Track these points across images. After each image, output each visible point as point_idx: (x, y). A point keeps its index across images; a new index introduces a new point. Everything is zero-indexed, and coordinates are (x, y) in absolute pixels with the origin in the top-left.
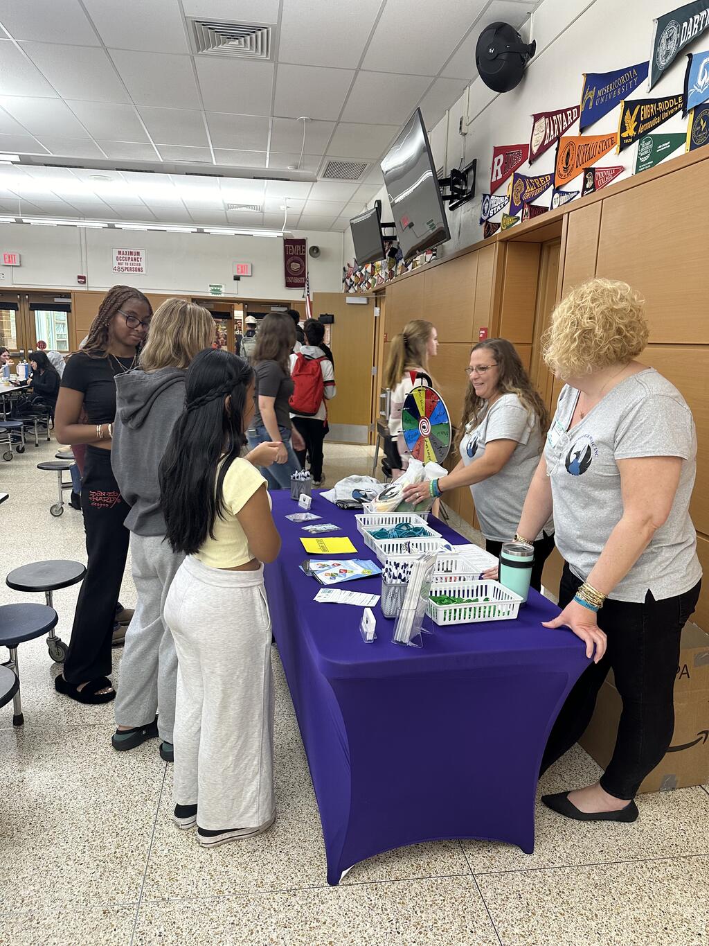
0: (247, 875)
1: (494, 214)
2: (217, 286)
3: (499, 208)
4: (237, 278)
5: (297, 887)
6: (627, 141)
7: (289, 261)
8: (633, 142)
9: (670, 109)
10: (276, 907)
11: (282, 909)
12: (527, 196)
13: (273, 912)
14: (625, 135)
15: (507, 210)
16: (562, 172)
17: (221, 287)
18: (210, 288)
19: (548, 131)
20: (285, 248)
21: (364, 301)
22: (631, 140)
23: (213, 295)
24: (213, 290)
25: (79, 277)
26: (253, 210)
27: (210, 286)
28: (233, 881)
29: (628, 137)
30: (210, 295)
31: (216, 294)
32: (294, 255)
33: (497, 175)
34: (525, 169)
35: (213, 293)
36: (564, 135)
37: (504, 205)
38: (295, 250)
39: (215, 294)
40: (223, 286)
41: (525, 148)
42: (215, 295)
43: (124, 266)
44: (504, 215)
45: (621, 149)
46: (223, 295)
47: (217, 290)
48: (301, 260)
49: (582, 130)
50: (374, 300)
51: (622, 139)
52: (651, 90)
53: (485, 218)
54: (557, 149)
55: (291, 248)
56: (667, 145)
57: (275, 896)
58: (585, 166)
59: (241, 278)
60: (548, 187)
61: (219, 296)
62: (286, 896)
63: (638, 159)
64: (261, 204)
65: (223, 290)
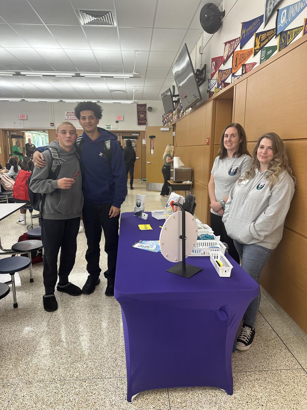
0: (67, 373)
1: (212, 88)
2: (109, 126)
3: (214, 85)
4: (117, 122)
5: (87, 378)
6: (257, 51)
7: (139, 114)
8: (259, 51)
9: (271, 35)
10: (76, 387)
11: (78, 387)
12: (223, 79)
13: (74, 388)
14: (256, 48)
15: (216, 86)
16: (234, 67)
17: (110, 126)
18: (106, 127)
19: (230, 50)
20: (137, 108)
21: (168, 129)
22: (258, 50)
24: (107, 127)
25: (51, 123)
26: (122, 92)
27: (106, 126)
28: (61, 375)
29: (257, 49)
31: (108, 129)
32: (141, 111)
33: (213, 71)
34: (222, 67)
35: (107, 129)
36: (235, 51)
37: (215, 84)
38: (142, 109)
40: (111, 125)
41: (222, 57)
43: (70, 118)
44: (215, 88)
45: (255, 55)
46: (111, 129)
47: (109, 127)
48: (144, 113)
49: (241, 48)
50: (173, 128)
51: (255, 50)
52: (265, 27)
53: (209, 90)
54: (233, 57)
55: (140, 108)
56: (270, 52)
57: (77, 382)
58: (242, 64)
59: (119, 122)
60: (230, 74)
61: (110, 130)
62: (81, 382)
63: (261, 58)
64: (125, 89)
65: (111, 127)
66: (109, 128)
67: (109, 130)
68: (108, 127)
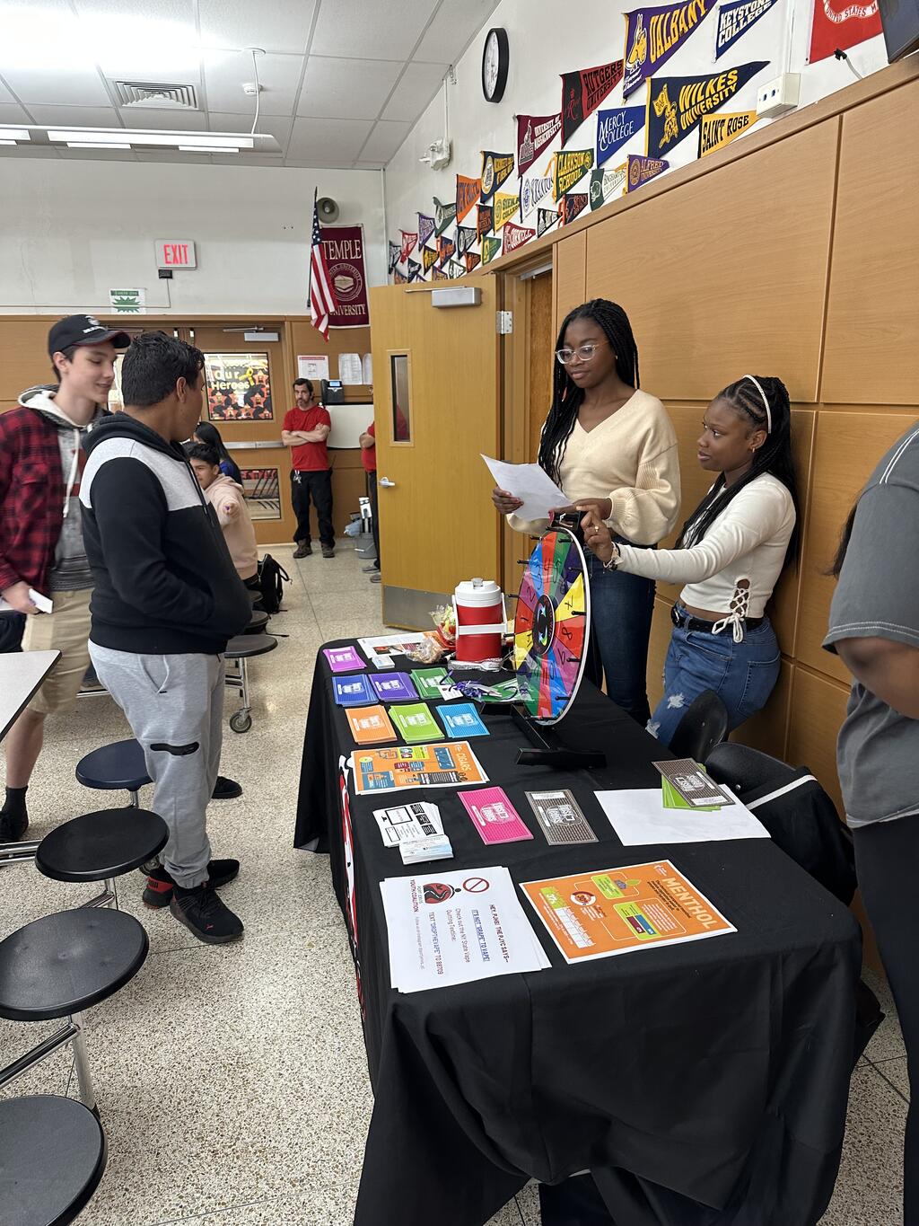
2: (129, 293)
4: (166, 274)
17: (136, 294)
18: (113, 299)
23: (121, 313)
24: (119, 302)
27: (113, 293)
30: (114, 312)
31: (128, 309)
35: (119, 309)
39: (124, 309)
40: (140, 292)
42: (126, 313)
46: (143, 312)
47: (128, 302)
59: (175, 273)
61: (135, 313)
64: (195, 82)
65: (140, 299)
66: (131, 304)
67: (130, 313)
68: (122, 302)
